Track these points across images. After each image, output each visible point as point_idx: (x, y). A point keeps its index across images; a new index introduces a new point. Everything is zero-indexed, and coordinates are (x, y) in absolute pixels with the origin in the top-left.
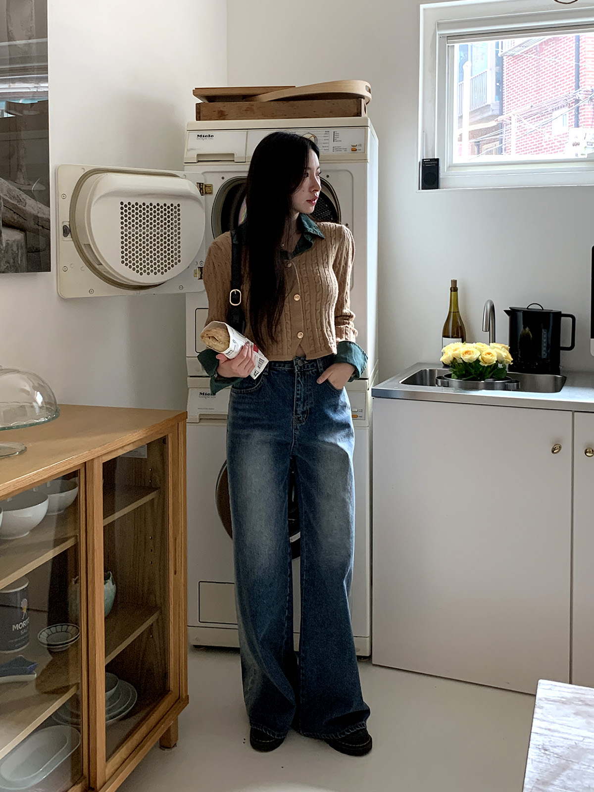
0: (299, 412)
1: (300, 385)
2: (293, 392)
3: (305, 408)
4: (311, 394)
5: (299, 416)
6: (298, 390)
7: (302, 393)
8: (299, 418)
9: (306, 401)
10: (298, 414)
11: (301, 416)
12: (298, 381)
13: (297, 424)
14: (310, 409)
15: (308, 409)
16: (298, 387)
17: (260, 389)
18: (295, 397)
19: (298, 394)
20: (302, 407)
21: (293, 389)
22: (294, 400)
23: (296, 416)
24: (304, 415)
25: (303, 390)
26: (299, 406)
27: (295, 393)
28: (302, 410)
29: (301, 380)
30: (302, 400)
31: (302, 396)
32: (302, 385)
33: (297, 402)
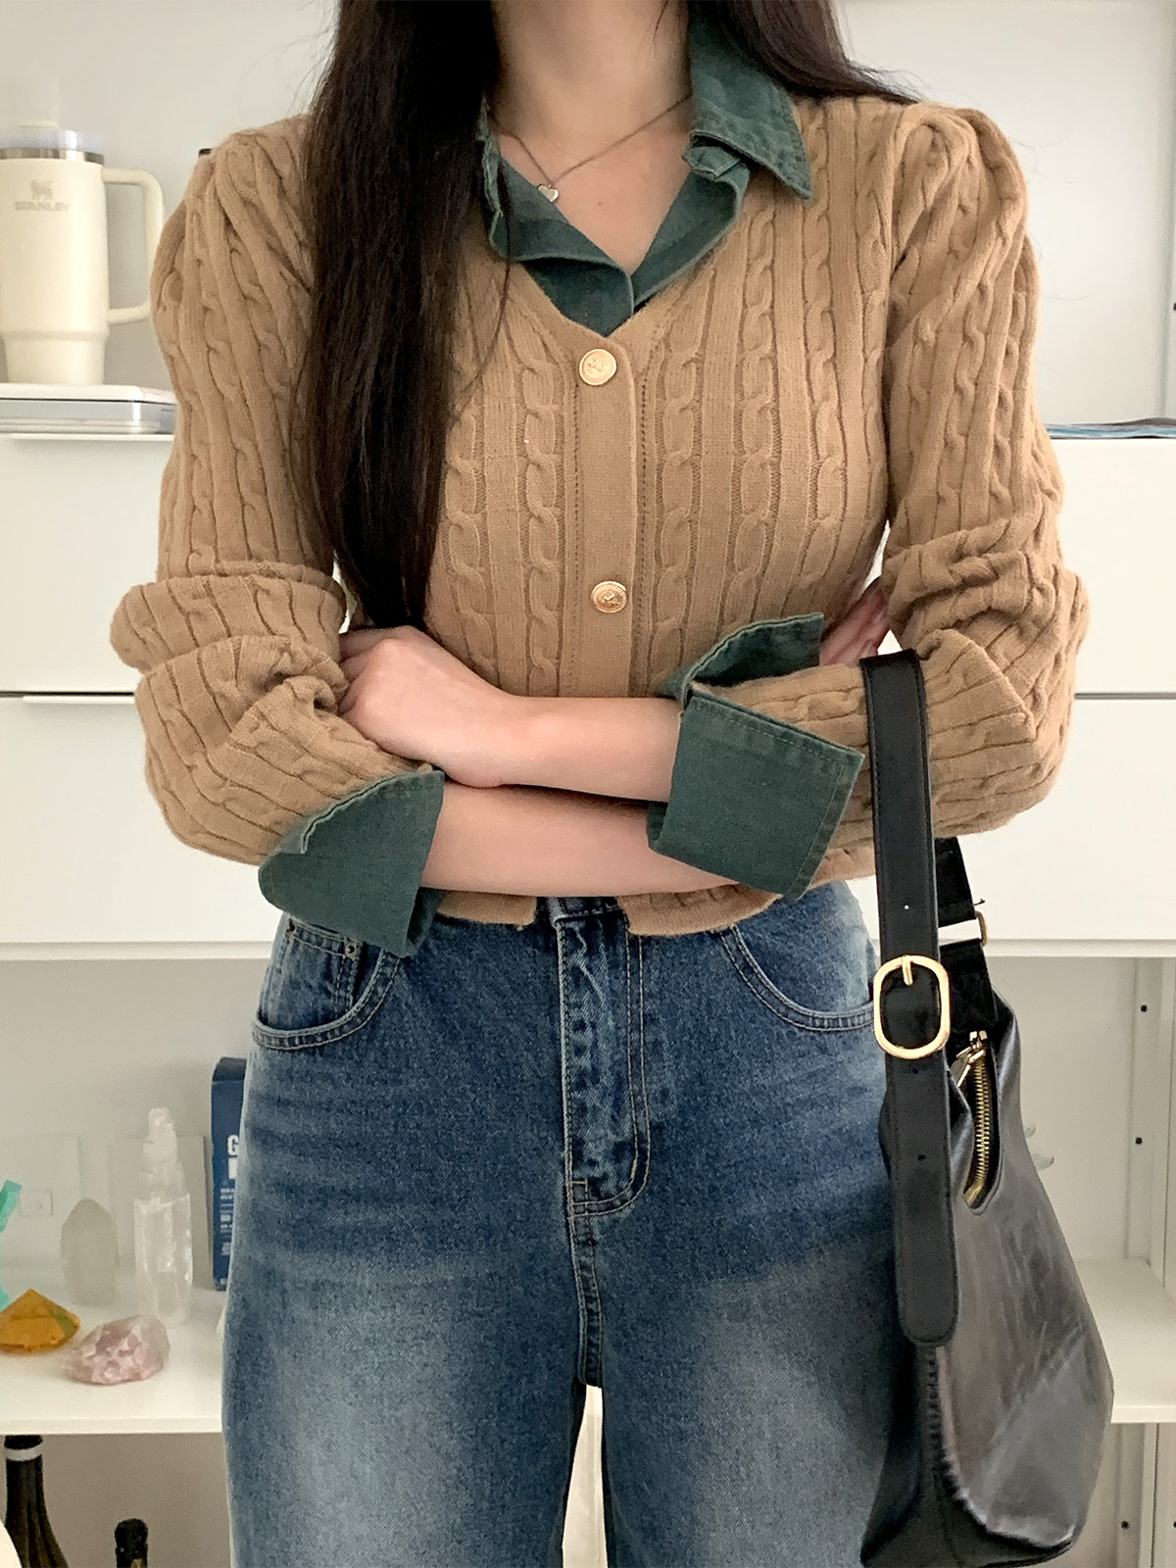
0: (594, 1150)
1: (586, 998)
2: (554, 1039)
3: (627, 1128)
4: (657, 1043)
5: (597, 1173)
6: (580, 1026)
7: (602, 1046)
8: (594, 1183)
9: (633, 1087)
10: (593, 1163)
11: (609, 1168)
12: (576, 972)
13: (589, 1217)
14: (657, 1128)
15: (645, 1129)
16: (579, 1006)
17: (373, 1027)
18: (564, 1066)
19: (579, 1051)
20: (608, 1118)
21: (554, 1019)
22: (564, 1081)
23: (578, 1174)
24: (625, 1164)
25: (611, 1023)
26: (594, 1115)
27: (563, 1041)
28: (612, 1137)
29: (589, 969)
30: (604, 1080)
31: (607, 1062)
32: (600, 994)
33: (577, 1095)
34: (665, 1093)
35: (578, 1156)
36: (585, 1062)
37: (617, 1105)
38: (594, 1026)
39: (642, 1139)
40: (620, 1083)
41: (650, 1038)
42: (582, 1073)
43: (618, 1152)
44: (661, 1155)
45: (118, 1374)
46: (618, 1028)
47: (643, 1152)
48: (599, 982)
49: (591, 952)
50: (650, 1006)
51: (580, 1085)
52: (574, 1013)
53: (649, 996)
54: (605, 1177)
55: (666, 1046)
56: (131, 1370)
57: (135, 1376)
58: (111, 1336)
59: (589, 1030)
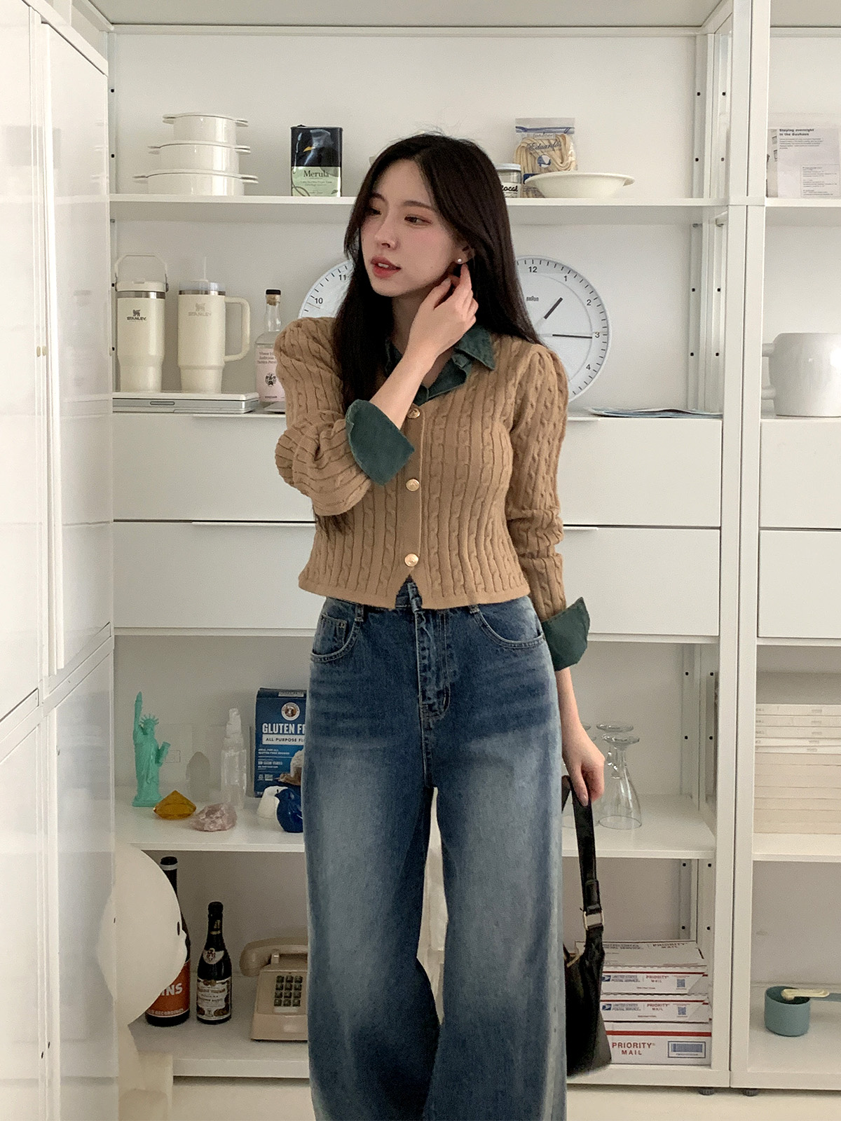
0: (429, 694)
2: (415, 654)
3: (441, 686)
4: (452, 654)
6: (423, 649)
7: (431, 656)
9: (443, 671)
12: (422, 630)
13: (428, 719)
15: (448, 685)
17: (351, 652)
18: (418, 663)
20: (435, 682)
21: (414, 647)
22: (418, 670)
23: (424, 703)
25: (435, 648)
26: (430, 682)
27: (418, 655)
28: (436, 689)
29: (426, 628)
30: (433, 668)
31: (434, 662)
32: (431, 638)
33: (424, 674)
35: (424, 698)
36: (426, 662)
37: (438, 678)
38: (428, 649)
40: (439, 669)
42: (425, 666)
43: (439, 694)
45: (215, 827)
46: (437, 649)
47: (447, 694)
48: (431, 633)
49: (428, 621)
50: (449, 641)
51: (424, 671)
52: (421, 645)
53: (448, 638)
54: (434, 704)
55: (455, 656)
56: (222, 826)
57: (223, 829)
58: (211, 811)
59: (427, 651)
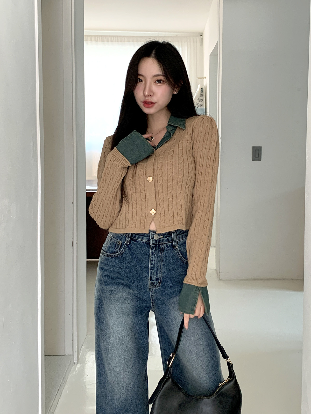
0: (153, 278)
2: (148, 262)
7: (155, 264)
9: (159, 271)
13: (152, 288)
14: (163, 277)
16: (152, 257)
17: (122, 255)
19: (152, 264)
20: (155, 275)
21: (149, 259)
22: (149, 268)
24: (158, 281)
28: (156, 277)
31: (156, 266)
34: (164, 272)
39: (160, 278)
41: (163, 263)
44: (163, 281)
46: (158, 261)
48: (156, 254)
49: (155, 250)
50: (164, 259)
53: (163, 257)
